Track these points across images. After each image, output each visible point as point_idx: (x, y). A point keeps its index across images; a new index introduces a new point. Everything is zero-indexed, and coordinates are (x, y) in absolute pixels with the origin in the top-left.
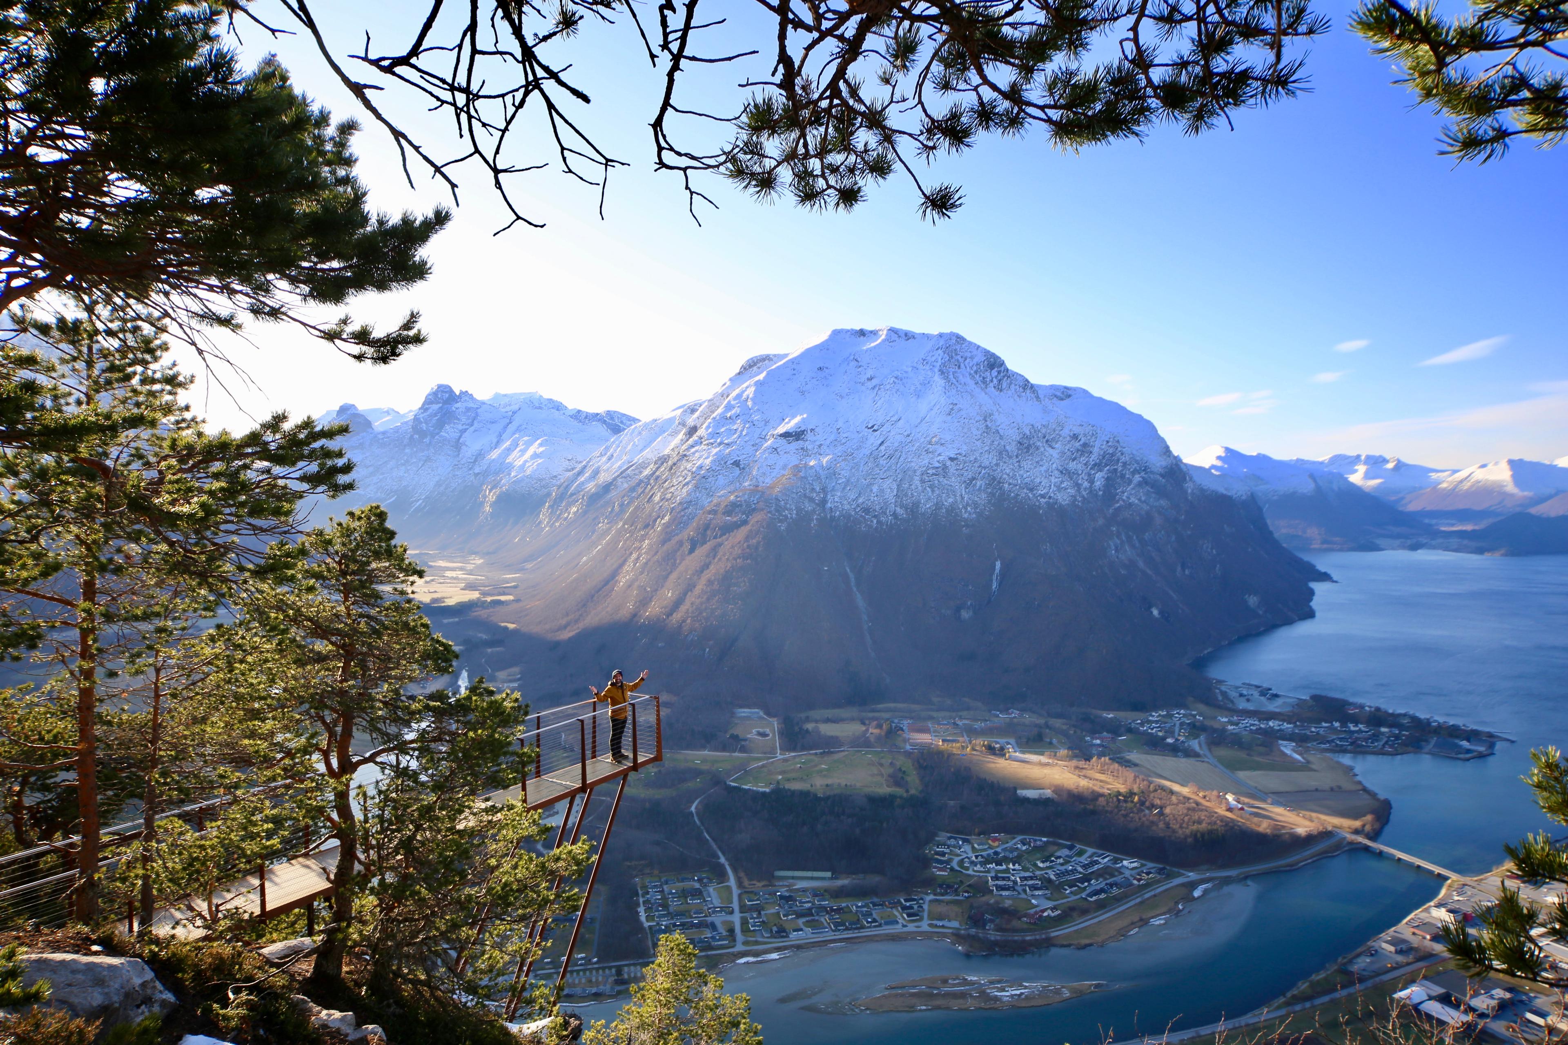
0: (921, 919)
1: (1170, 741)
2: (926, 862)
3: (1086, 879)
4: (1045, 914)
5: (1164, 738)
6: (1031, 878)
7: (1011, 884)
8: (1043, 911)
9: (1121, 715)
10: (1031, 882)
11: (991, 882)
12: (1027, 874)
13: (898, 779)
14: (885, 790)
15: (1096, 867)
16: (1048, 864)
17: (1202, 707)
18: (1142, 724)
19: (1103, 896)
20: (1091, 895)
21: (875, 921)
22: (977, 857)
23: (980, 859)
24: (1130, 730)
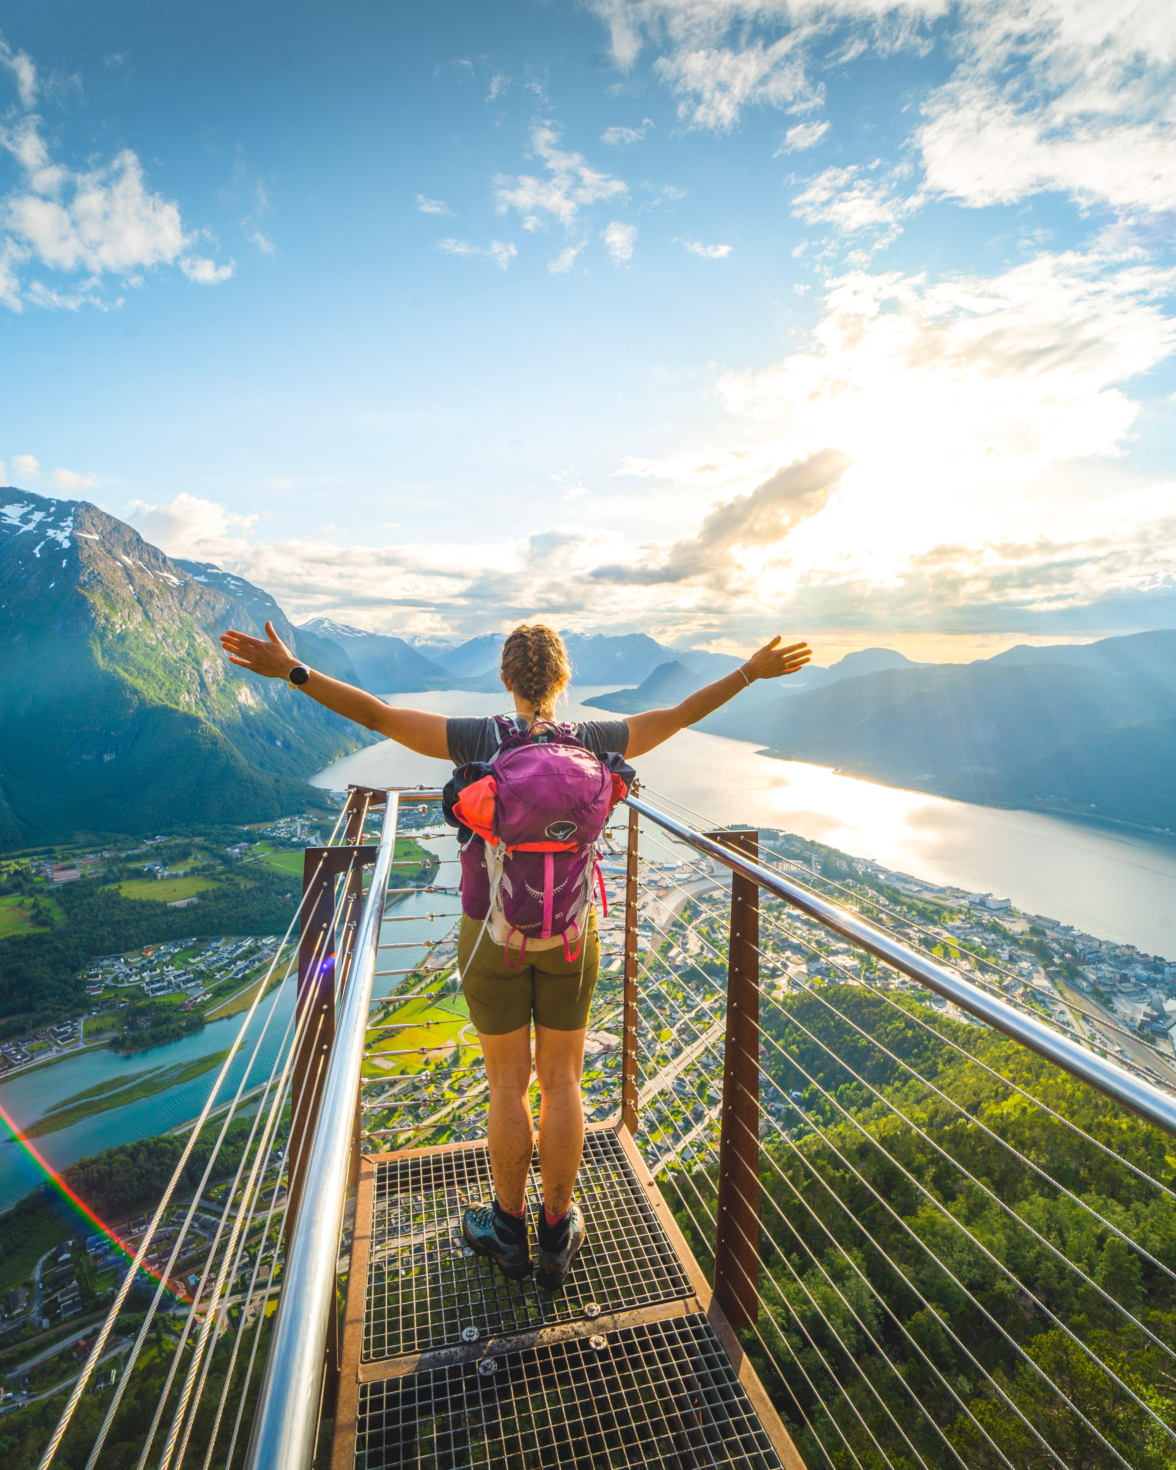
0: (78, 1040)
1: (295, 839)
2: (79, 986)
3: (233, 962)
4: (199, 1000)
5: (289, 839)
6: (184, 974)
7: (165, 984)
8: (196, 999)
9: (254, 827)
10: (183, 978)
11: (146, 988)
12: (180, 972)
13: (39, 918)
14: (26, 930)
15: (240, 950)
16: (199, 959)
17: (316, 811)
18: (272, 831)
19: (247, 972)
20: (236, 974)
21: (25, 1056)
22: (131, 970)
23: (134, 970)
24: (263, 837)
